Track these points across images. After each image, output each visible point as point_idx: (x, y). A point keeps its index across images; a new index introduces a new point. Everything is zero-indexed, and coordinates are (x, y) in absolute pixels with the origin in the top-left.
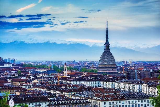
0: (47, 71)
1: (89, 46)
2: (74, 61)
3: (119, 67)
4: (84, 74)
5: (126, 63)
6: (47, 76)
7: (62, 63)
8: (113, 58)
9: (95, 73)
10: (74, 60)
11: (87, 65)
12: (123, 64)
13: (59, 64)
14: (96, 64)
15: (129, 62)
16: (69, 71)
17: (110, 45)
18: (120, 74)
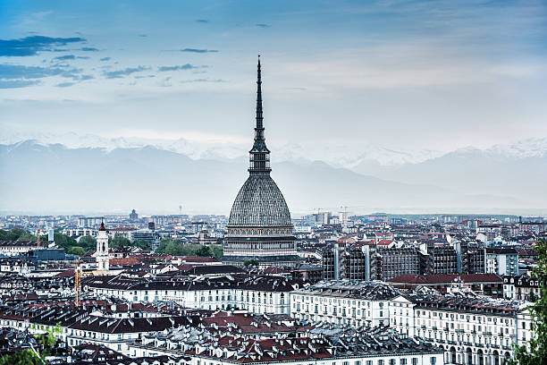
0: (31, 253)
1: (191, 157)
2: (134, 214)
3: (301, 237)
4: (174, 262)
5: (329, 222)
6: (32, 272)
7: (86, 222)
8: (283, 200)
9: (215, 260)
10: (134, 211)
11: (183, 228)
12: (319, 226)
13: (75, 227)
14: (216, 224)
15: (338, 218)
16: (116, 252)
17: (269, 152)
18: (307, 260)
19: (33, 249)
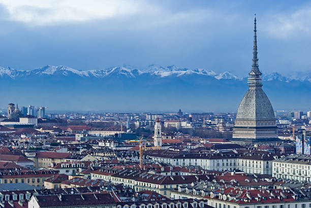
0: (116, 135)
1: (216, 77)
2: (180, 112)
3: (282, 127)
4: (202, 142)
5: (301, 117)
6: (116, 147)
7: (151, 117)
8: (270, 104)
9: (228, 140)
10: (180, 110)
11: (210, 121)
12: (294, 120)
13: (144, 120)
14: (230, 119)
15: (306, 115)
16: (167, 135)
17: (261, 74)
18: (285, 141)
19: (118, 132)
